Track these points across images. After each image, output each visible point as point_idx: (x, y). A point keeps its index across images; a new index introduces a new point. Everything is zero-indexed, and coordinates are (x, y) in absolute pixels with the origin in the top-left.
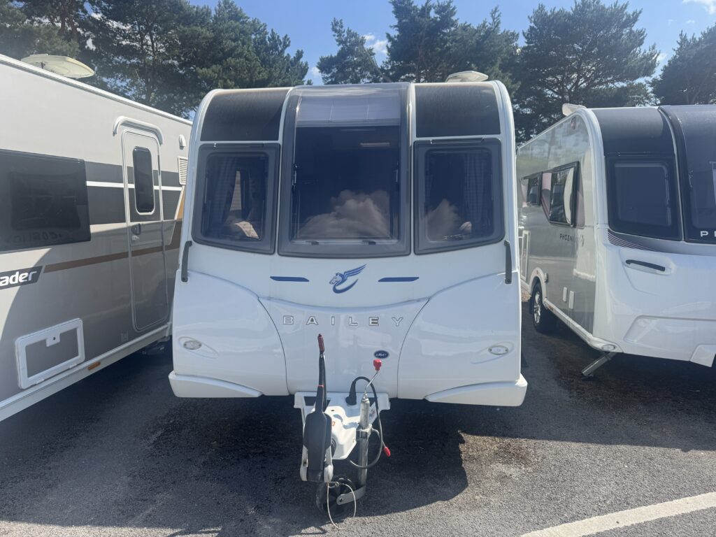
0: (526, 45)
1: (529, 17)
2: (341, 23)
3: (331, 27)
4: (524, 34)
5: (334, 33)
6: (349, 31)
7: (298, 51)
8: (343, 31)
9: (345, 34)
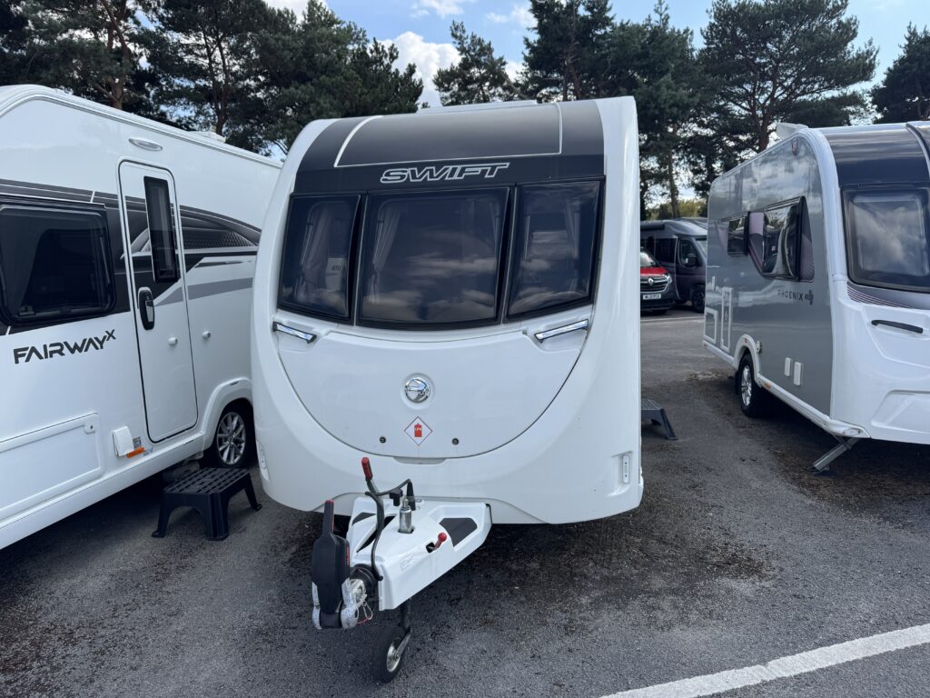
0: (705, 46)
2: (462, 28)
3: (451, 34)
4: (701, 32)
5: (454, 39)
6: (473, 37)
8: (465, 36)
9: (469, 41)
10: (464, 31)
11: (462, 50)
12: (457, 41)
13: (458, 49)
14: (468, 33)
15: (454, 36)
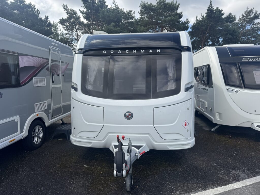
0: (141, 17)
1: (139, 6)
2: (67, 6)
3: (63, 7)
4: (139, 12)
5: (64, 10)
6: (71, 9)
7: (46, 16)
8: (68, 9)
9: (69, 10)
10: (67, 7)
11: (67, 13)
12: (66, 10)
13: (66, 13)
14: (69, 8)
15: (64, 8)
